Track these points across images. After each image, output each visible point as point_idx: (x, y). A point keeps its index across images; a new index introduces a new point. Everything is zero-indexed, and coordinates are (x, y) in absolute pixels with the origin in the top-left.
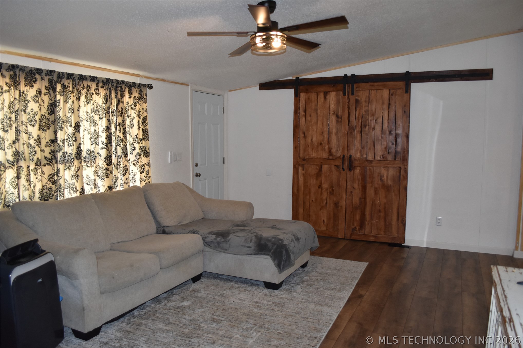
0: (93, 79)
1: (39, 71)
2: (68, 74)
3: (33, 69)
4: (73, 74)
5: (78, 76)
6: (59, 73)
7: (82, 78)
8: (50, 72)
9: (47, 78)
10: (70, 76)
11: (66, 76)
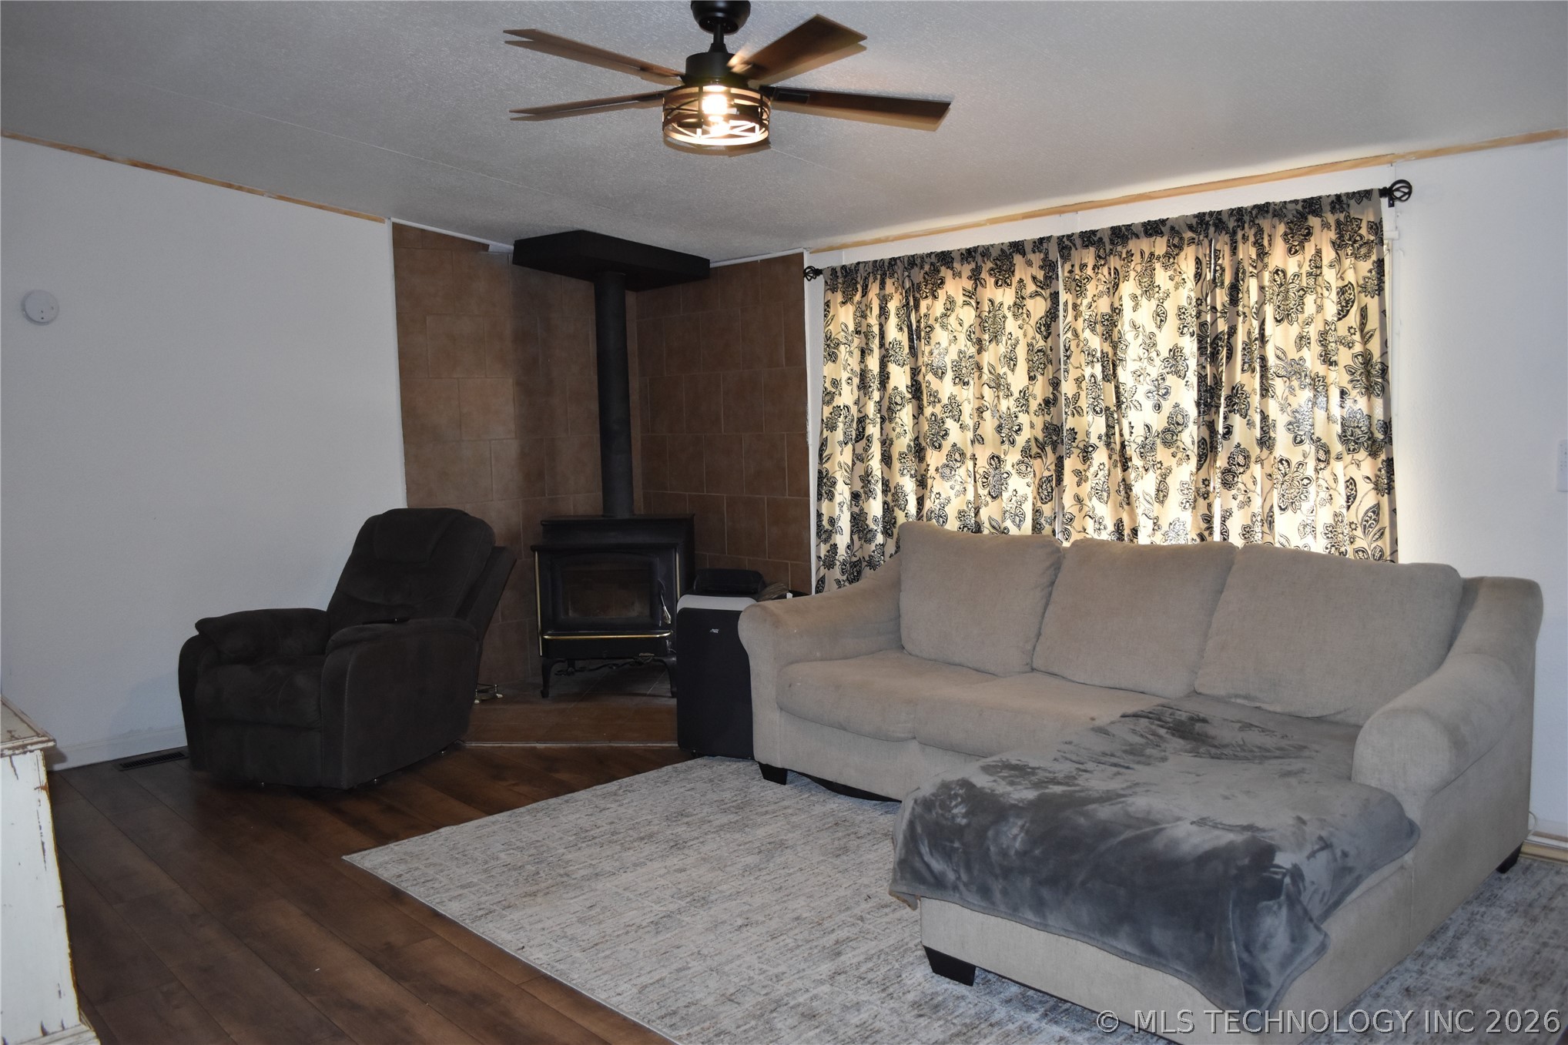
0: (1153, 229)
1: (1018, 247)
2: (1083, 234)
3: (1005, 248)
4: (1094, 232)
5: (1110, 233)
6: (1060, 239)
7: (1121, 235)
8: (1040, 243)
9: (1037, 258)
10: (1089, 238)
11: (1078, 242)
